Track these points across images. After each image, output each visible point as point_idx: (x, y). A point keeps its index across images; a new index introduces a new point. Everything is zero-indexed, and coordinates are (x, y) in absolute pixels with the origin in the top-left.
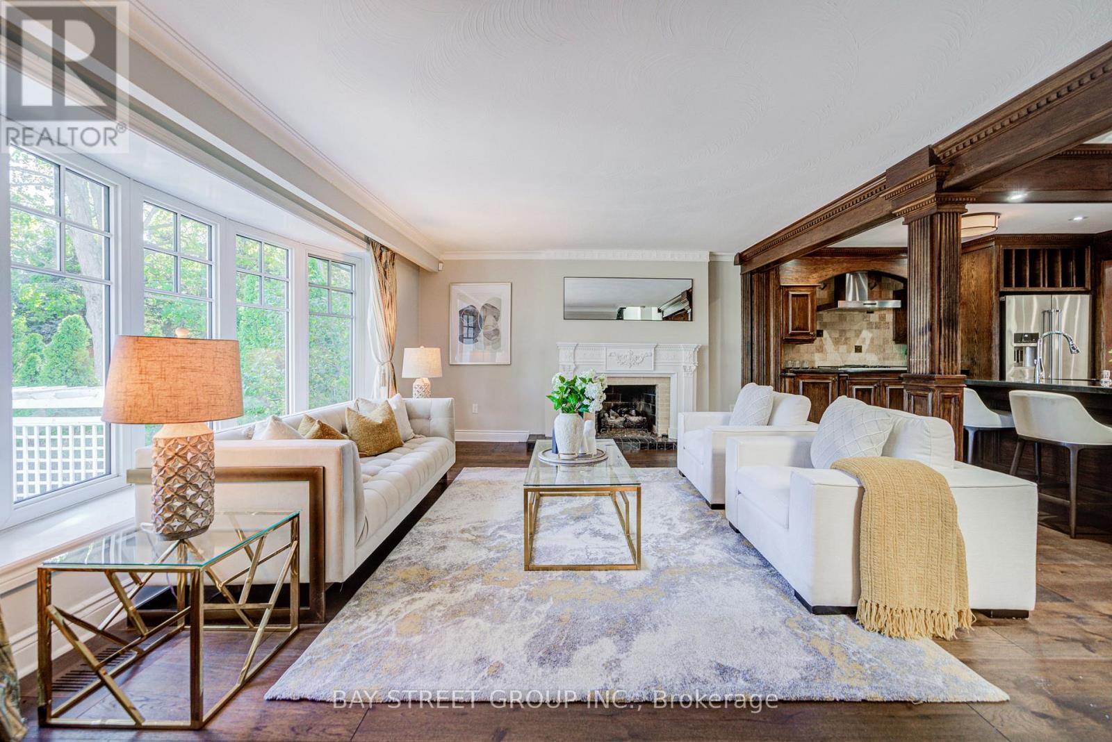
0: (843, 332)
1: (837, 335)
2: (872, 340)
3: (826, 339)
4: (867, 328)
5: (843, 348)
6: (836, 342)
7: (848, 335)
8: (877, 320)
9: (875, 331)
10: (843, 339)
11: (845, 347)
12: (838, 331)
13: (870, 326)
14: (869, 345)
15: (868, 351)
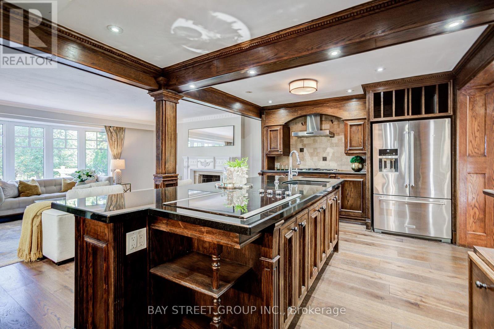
0: (315, 149)
1: (312, 151)
2: (333, 154)
3: (305, 153)
4: (330, 147)
5: (315, 159)
6: (312, 155)
7: (319, 151)
8: (337, 141)
9: (336, 148)
10: (316, 153)
11: (317, 158)
12: (313, 149)
13: (332, 145)
14: (332, 157)
15: (331, 160)
